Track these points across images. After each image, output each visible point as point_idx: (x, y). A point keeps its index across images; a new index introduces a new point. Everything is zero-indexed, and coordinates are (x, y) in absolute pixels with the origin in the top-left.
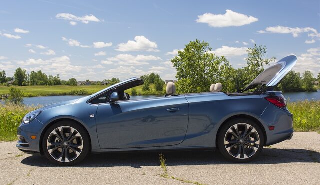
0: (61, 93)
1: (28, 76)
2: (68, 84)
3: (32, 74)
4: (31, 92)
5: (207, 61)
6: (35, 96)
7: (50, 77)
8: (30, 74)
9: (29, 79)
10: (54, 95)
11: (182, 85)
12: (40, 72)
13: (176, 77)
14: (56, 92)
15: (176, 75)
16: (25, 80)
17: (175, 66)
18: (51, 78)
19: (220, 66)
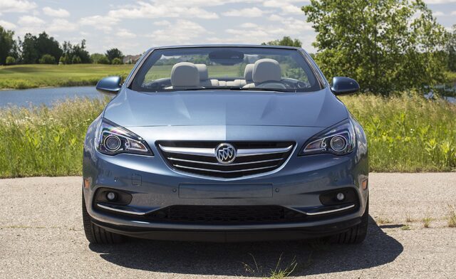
0: (87, 79)
1: (18, 43)
2: (103, 61)
3: (27, 40)
4: (23, 78)
5: (380, 8)
6: (31, 88)
7: (65, 46)
8: (23, 40)
9: (20, 50)
10: (71, 84)
11: (324, 62)
12: (43, 36)
13: (314, 45)
14: (78, 77)
15: (315, 41)
16: (12, 51)
17: (310, 20)
18: (68, 47)
19: (410, 21)
